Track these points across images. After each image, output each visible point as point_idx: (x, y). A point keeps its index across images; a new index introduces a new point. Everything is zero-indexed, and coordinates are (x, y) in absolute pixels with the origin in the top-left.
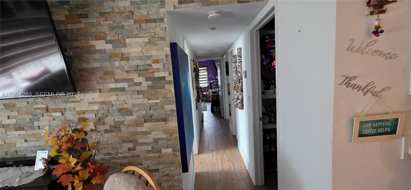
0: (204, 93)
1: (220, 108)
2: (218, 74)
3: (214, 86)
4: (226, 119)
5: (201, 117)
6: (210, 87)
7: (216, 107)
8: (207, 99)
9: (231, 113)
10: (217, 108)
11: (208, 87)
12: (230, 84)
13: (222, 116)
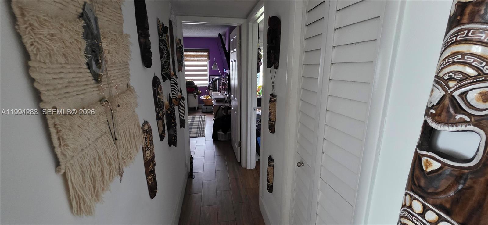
0: (202, 97)
1: (231, 134)
2: (231, 64)
3: (220, 85)
4: (246, 169)
5: (186, 166)
6: (213, 87)
7: (222, 131)
8: (207, 108)
9: (272, 186)
10: (226, 134)
11: (208, 88)
12: (278, 99)
13: (237, 161)
